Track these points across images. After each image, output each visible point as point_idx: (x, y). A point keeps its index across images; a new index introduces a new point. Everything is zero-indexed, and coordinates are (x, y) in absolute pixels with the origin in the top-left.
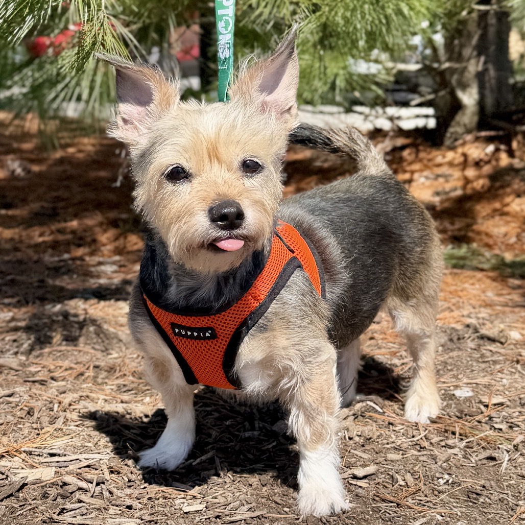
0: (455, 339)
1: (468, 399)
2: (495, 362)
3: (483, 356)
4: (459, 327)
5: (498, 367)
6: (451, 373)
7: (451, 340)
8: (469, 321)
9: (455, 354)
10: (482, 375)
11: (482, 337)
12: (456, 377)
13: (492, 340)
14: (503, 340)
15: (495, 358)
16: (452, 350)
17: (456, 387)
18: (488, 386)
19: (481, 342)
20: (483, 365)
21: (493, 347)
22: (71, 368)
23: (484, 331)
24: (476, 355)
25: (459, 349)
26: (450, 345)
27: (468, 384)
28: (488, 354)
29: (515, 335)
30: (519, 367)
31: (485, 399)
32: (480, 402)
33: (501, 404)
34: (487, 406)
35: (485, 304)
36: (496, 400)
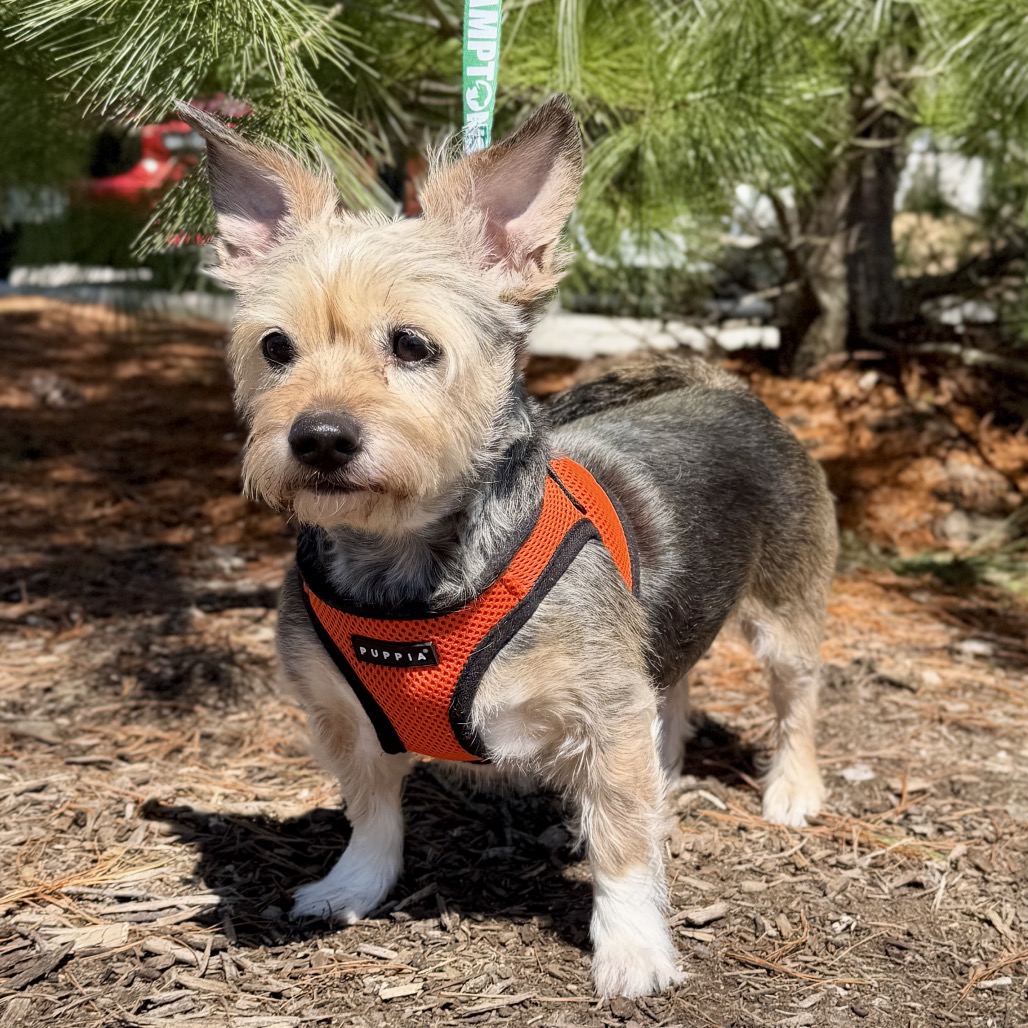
0: (838, 682)
1: (866, 785)
2: (905, 722)
3: (884, 712)
4: (841, 663)
5: (911, 729)
6: (836, 741)
7: (832, 685)
8: (858, 654)
9: (839, 708)
10: (886, 742)
11: (881, 681)
12: (843, 747)
13: (898, 685)
14: (914, 685)
15: (905, 714)
16: (834, 702)
17: (846, 764)
18: (898, 762)
19: (880, 688)
20: (886, 728)
21: (900, 697)
23: (883, 670)
24: (874, 710)
25: (846, 700)
26: (830, 694)
27: (864, 758)
28: (893, 708)
29: (931, 677)
30: (944, 729)
31: (896, 784)
32: (888, 788)
33: (922, 793)
34: (899, 795)
35: (878, 627)
36: (914, 785)
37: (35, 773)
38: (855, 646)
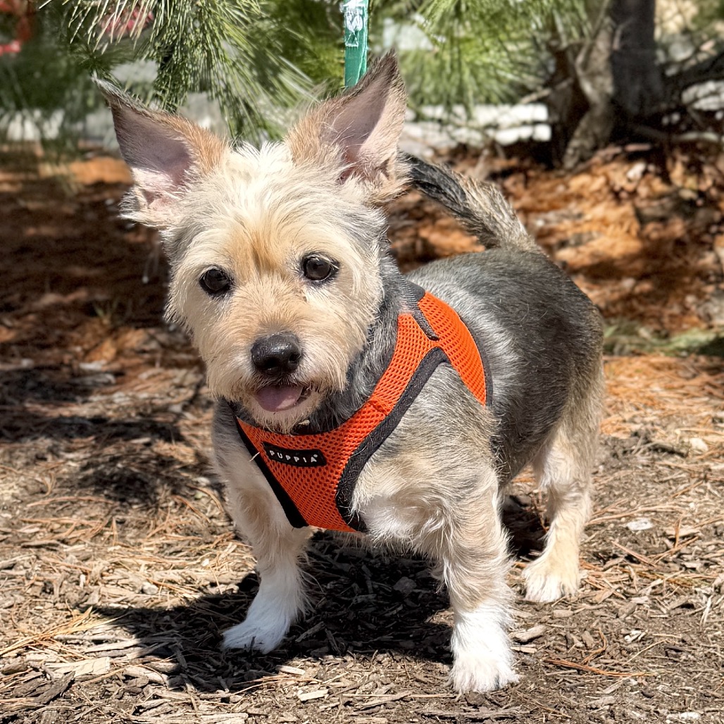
0: (620, 452)
1: (645, 533)
2: (676, 482)
3: (659, 474)
4: (622, 436)
5: (681, 487)
6: (621, 500)
7: (615, 455)
8: (635, 427)
9: (621, 473)
10: (661, 499)
11: (657, 449)
12: (628, 505)
13: (669, 452)
14: (683, 451)
15: (676, 475)
16: (617, 469)
17: (630, 518)
18: (672, 514)
19: (655, 455)
20: (661, 487)
21: (672, 461)
23: (657, 440)
24: (651, 474)
25: (627, 467)
26: (613, 461)
27: (644, 513)
28: (666, 470)
29: (697, 443)
30: (709, 485)
31: (671, 531)
32: (664, 535)
33: (692, 536)
34: (673, 540)
35: (652, 403)
36: (684, 531)
38: (632, 421)
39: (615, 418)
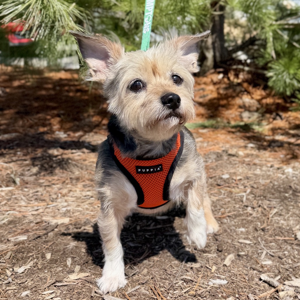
0: (219, 155)
1: (228, 179)
2: (236, 164)
3: (231, 162)
4: (220, 151)
5: (237, 166)
6: (220, 169)
7: (218, 157)
8: (223, 149)
9: (220, 162)
10: (231, 169)
11: (230, 155)
12: (222, 171)
13: (234, 156)
14: (237, 155)
15: (235, 162)
16: (219, 160)
17: (223, 174)
18: (235, 173)
19: (229, 157)
20: (231, 166)
21: (234, 158)
22: (59, 180)
23: (230, 152)
24: (228, 162)
25: (221, 160)
26: (218, 159)
27: (227, 173)
28: (232, 161)
29: (241, 153)
30: (245, 165)
31: (234, 178)
32: (233, 179)
33: (241, 179)
34: (235, 180)
35: (228, 142)
36: (239, 178)
37: (34, 188)
38: (222, 147)
39: (217, 146)
